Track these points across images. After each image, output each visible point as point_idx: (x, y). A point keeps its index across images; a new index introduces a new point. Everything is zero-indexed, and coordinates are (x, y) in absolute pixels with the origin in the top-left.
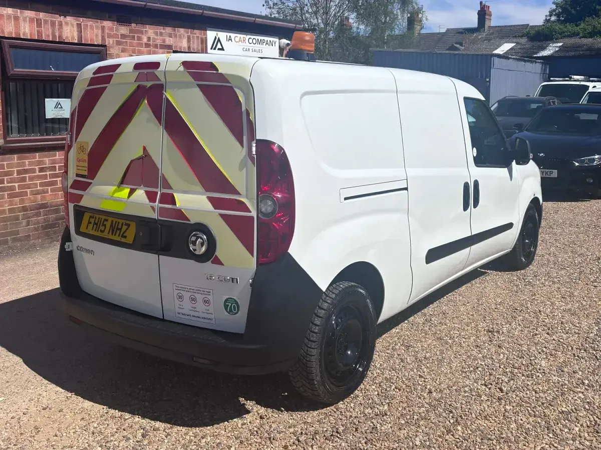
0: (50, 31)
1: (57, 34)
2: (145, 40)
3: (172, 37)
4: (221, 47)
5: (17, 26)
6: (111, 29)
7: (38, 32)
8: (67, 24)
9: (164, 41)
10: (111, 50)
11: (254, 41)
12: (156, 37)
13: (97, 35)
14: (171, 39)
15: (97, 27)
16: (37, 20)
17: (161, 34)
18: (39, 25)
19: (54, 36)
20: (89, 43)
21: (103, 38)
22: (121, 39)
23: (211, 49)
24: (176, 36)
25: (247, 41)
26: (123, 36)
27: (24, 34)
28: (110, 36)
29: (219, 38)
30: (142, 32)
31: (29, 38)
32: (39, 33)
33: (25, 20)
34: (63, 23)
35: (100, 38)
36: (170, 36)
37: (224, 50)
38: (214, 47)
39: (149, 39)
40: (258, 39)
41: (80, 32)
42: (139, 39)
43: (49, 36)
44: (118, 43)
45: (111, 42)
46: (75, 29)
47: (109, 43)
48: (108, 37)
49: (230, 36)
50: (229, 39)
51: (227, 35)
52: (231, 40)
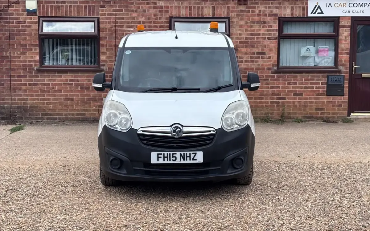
0: (197, 11)
2: (257, 12)
3: (278, 9)
4: (320, 12)
5: (179, 11)
6: (234, 7)
7: (190, 13)
8: (206, 7)
9: (272, 11)
10: (233, 19)
11: (355, 5)
12: (265, 9)
13: (224, 12)
14: (278, 10)
15: (224, 7)
16: (190, 7)
17: (270, 7)
18: (190, 9)
19: (198, 14)
20: (219, 16)
21: (228, 13)
22: (240, 12)
24: (281, 7)
25: (347, 5)
26: (241, 11)
27: (182, 15)
28: (232, 11)
29: (319, 6)
30: (255, 8)
31: (185, 16)
33: (183, 8)
34: (204, 7)
35: (226, 13)
36: (277, 8)
37: (323, 14)
38: (314, 12)
39: (260, 11)
40: (359, 4)
41: (213, 10)
42: (253, 11)
43: (195, 15)
44: (238, 15)
45: (233, 15)
46: (211, 9)
47: (232, 16)
48: (231, 12)
49: (330, 4)
50: (329, 6)
51: (327, 4)
52: (331, 6)
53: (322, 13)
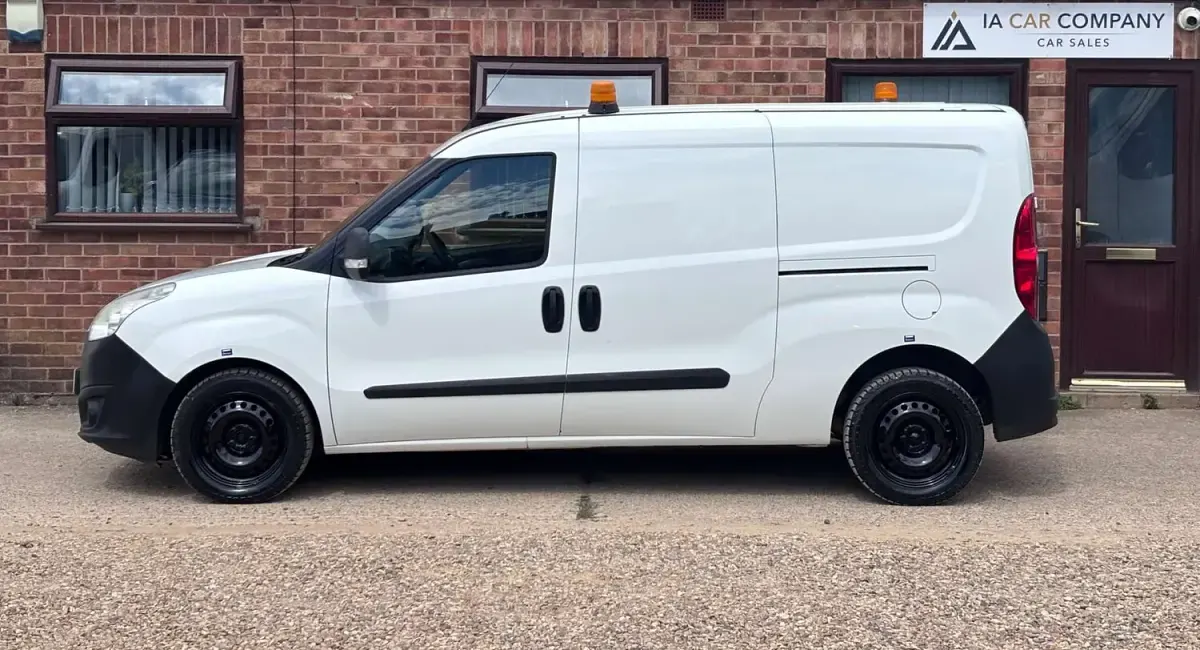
0: (559, 39)
1: (571, 46)
2: (756, 42)
3: (825, 32)
4: (964, 43)
5: (502, 39)
6: (677, 27)
7: (537, 43)
8: (590, 25)
9: (804, 41)
10: (678, 65)
11: (1080, 21)
12: (785, 35)
13: (647, 42)
14: (823, 35)
15: (650, 27)
16: (537, 24)
17: (797, 28)
18: (539, 33)
19: (564, 47)
20: (632, 55)
21: (661, 46)
22: (700, 43)
23: (935, 47)
24: (834, 28)
25: (1054, 21)
26: (705, 38)
27: (512, 50)
28: (675, 40)
29: (959, 22)
30: (749, 28)
31: (521, 55)
32: (539, 46)
33: (515, 28)
34: (583, 24)
35: (655, 46)
36: (821, 29)
37: (974, 48)
38: (944, 42)
39: (766, 39)
40: (1094, 16)
41: (614, 36)
42: (742, 40)
43: (555, 49)
44: (694, 52)
45: (678, 52)
46: (606, 33)
47: (674, 54)
48: (672, 43)
49: (996, 16)
50: (992, 23)
51: (985, 15)
52: (999, 23)
53: (970, 46)
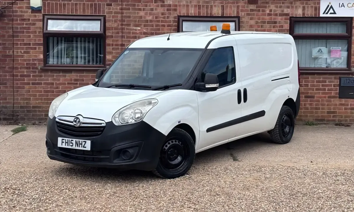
0: (206, 10)
1: (209, 12)
2: (268, 12)
4: (333, 12)
5: (188, 10)
6: (243, 7)
8: (215, 6)
9: (283, 11)
10: (243, 19)
12: (276, 9)
13: (234, 12)
14: (289, 9)
15: (234, 7)
16: (199, 6)
17: (281, 7)
18: (199, 8)
19: (207, 13)
20: (228, 16)
21: (238, 12)
22: (250, 12)
23: (324, 13)
24: (292, 7)
26: (252, 10)
27: (191, 14)
28: (242, 11)
29: (331, 6)
30: (266, 7)
31: (193, 15)
32: (199, 13)
33: (192, 6)
34: (213, 6)
35: (236, 13)
36: (288, 7)
38: (326, 12)
39: (271, 11)
41: (223, 10)
42: (263, 11)
43: (204, 13)
44: (248, 14)
46: (220, 8)
47: (242, 15)
48: (241, 12)
49: (343, 4)
50: (342, 6)
51: (340, 3)
52: (344, 6)
53: (335, 13)
